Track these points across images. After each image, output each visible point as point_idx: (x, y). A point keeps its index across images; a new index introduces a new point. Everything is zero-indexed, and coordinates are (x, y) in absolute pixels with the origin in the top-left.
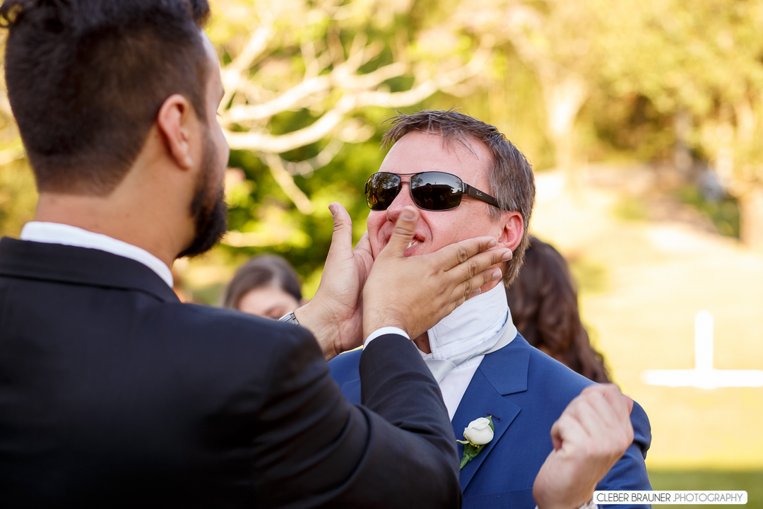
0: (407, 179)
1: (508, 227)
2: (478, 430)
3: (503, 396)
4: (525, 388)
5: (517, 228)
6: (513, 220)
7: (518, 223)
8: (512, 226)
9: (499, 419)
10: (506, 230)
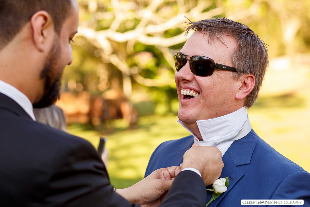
0: (188, 58)
1: (246, 82)
2: (218, 186)
3: (237, 166)
4: (249, 162)
5: (251, 82)
6: (249, 78)
7: (252, 79)
8: (249, 81)
9: (232, 179)
10: (245, 83)
